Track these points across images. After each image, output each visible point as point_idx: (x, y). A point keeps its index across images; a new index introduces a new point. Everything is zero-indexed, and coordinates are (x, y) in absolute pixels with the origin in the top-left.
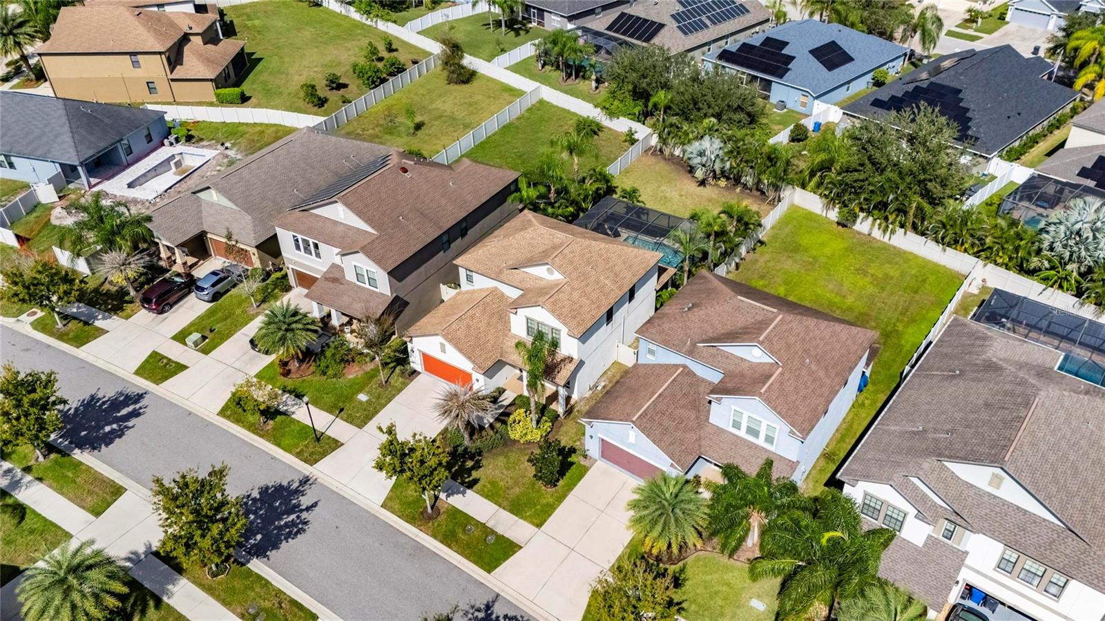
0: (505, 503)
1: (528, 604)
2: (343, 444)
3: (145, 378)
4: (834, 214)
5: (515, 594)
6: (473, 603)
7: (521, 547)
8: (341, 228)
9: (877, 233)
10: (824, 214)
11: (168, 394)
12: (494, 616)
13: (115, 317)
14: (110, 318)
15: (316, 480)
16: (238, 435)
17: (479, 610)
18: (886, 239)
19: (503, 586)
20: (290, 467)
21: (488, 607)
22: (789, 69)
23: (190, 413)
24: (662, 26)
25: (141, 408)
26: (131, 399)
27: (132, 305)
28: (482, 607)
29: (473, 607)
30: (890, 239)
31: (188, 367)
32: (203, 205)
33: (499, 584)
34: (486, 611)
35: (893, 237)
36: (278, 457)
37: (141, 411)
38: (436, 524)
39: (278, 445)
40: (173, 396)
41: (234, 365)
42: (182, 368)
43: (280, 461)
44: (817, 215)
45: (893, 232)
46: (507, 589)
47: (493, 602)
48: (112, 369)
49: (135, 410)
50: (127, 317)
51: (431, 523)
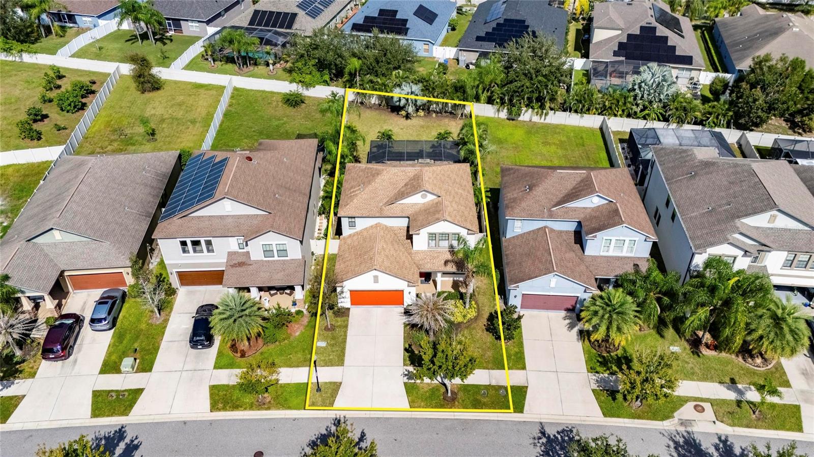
0: (490, 365)
1: (562, 417)
2: (341, 383)
3: (108, 416)
4: (504, 114)
5: (550, 417)
6: (532, 436)
7: (527, 387)
8: (230, 220)
9: (536, 119)
10: (496, 116)
11: (146, 417)
12: (552, 436)
13: (17, 381)
14: (13, 383)
15: (345, 417)
16: (245, 417)
17: (540, 438)
18: (542, 120)
19: (539, 416)
20: (314, 418)
21: (543, 433)
22: (408, 29)
23: (185, 423)
24: (294, 15)
25: (132, 441)
26: (113, 439)
27: (25, 364)
28: (540, 435)
29: (534, 438)
30: (545, 119)
31: (142, 390)
32: (45, 248)
33: (535, 416)
34: (545, 436)
35: (547, 117)
36: (297, 417)
37: (136, 442)
38: (460, 401)
39: (289, 408)
40: (152, 417)
41: (185, 369)
42: (138, 392)
43: (302, 419)
44: (492, 118)
45: (546, 114)
46: (542, 416)
47: (542, 428)
48: (64, 424)
49: (128, 445)
50: (33, 375)
51: (456, 403)
